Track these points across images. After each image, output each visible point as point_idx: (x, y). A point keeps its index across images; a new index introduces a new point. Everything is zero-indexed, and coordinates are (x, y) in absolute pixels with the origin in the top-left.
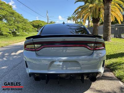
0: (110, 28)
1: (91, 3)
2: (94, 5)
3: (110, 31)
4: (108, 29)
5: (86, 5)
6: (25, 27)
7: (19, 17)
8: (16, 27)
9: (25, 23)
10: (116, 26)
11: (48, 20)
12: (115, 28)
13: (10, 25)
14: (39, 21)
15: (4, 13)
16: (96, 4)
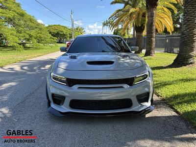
0: (154, 39)
1: (134, 6)
2: (137, 9)
3: (154, 44)
4: (152, 41)
6: (41, 35)
7: (31, 20)
9: (41, 29)
10: (167, 37)
11: (73, 25)
12: (166, 39)
14: (59, 25)
15: (11, 14)
16: (140, 8)
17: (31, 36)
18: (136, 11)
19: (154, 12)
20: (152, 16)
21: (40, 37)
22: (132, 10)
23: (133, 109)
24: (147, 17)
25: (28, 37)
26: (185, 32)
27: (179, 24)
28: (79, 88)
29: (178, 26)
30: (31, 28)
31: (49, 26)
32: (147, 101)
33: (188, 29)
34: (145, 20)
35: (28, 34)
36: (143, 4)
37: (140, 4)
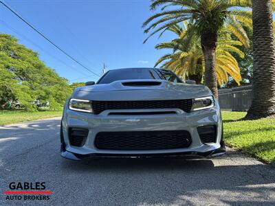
1: (185, 50)
2: (190, 53)
5: (176, 53)
6: (62, 92)
7: (50, 74)
8: (44, 93)
9: (62, 85)
10: (233, 90)
12: (233, 94)
13: (33, 89)
15: (24, 65)
16: (193, 53)
17: (48, 93)
18: (189, 56)
19: (213, 54)
20: (210, 59)
21: (61, 96)
22: (183, 54)
23: (193, 148)
24: (204, 64)
25: (43, 94)
26: (259, 71)
27: (248, 77)
28: (111, 114)
29: (248, 81)
30: (50, 83)
31: (74, 84)
32: (215, 142)
33: (261, 67)
34: (201, 68)
35: (45, 91)
36: (197, 46)
37: (194, 48)
